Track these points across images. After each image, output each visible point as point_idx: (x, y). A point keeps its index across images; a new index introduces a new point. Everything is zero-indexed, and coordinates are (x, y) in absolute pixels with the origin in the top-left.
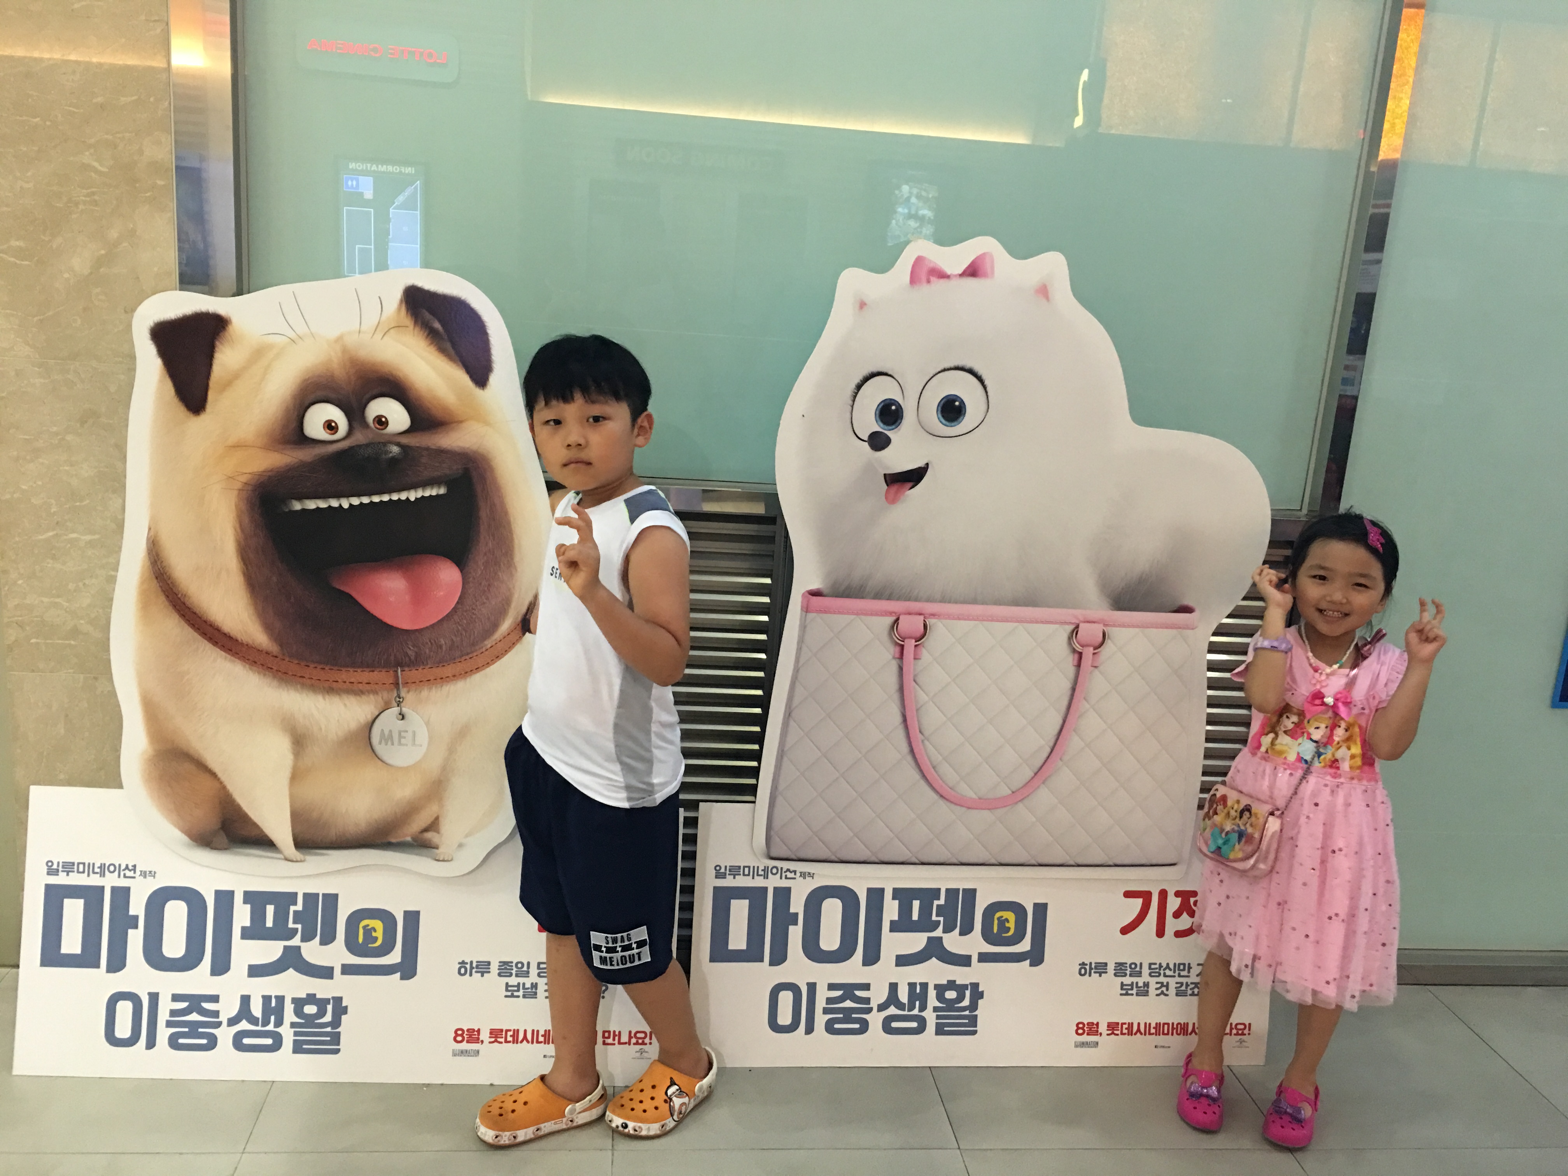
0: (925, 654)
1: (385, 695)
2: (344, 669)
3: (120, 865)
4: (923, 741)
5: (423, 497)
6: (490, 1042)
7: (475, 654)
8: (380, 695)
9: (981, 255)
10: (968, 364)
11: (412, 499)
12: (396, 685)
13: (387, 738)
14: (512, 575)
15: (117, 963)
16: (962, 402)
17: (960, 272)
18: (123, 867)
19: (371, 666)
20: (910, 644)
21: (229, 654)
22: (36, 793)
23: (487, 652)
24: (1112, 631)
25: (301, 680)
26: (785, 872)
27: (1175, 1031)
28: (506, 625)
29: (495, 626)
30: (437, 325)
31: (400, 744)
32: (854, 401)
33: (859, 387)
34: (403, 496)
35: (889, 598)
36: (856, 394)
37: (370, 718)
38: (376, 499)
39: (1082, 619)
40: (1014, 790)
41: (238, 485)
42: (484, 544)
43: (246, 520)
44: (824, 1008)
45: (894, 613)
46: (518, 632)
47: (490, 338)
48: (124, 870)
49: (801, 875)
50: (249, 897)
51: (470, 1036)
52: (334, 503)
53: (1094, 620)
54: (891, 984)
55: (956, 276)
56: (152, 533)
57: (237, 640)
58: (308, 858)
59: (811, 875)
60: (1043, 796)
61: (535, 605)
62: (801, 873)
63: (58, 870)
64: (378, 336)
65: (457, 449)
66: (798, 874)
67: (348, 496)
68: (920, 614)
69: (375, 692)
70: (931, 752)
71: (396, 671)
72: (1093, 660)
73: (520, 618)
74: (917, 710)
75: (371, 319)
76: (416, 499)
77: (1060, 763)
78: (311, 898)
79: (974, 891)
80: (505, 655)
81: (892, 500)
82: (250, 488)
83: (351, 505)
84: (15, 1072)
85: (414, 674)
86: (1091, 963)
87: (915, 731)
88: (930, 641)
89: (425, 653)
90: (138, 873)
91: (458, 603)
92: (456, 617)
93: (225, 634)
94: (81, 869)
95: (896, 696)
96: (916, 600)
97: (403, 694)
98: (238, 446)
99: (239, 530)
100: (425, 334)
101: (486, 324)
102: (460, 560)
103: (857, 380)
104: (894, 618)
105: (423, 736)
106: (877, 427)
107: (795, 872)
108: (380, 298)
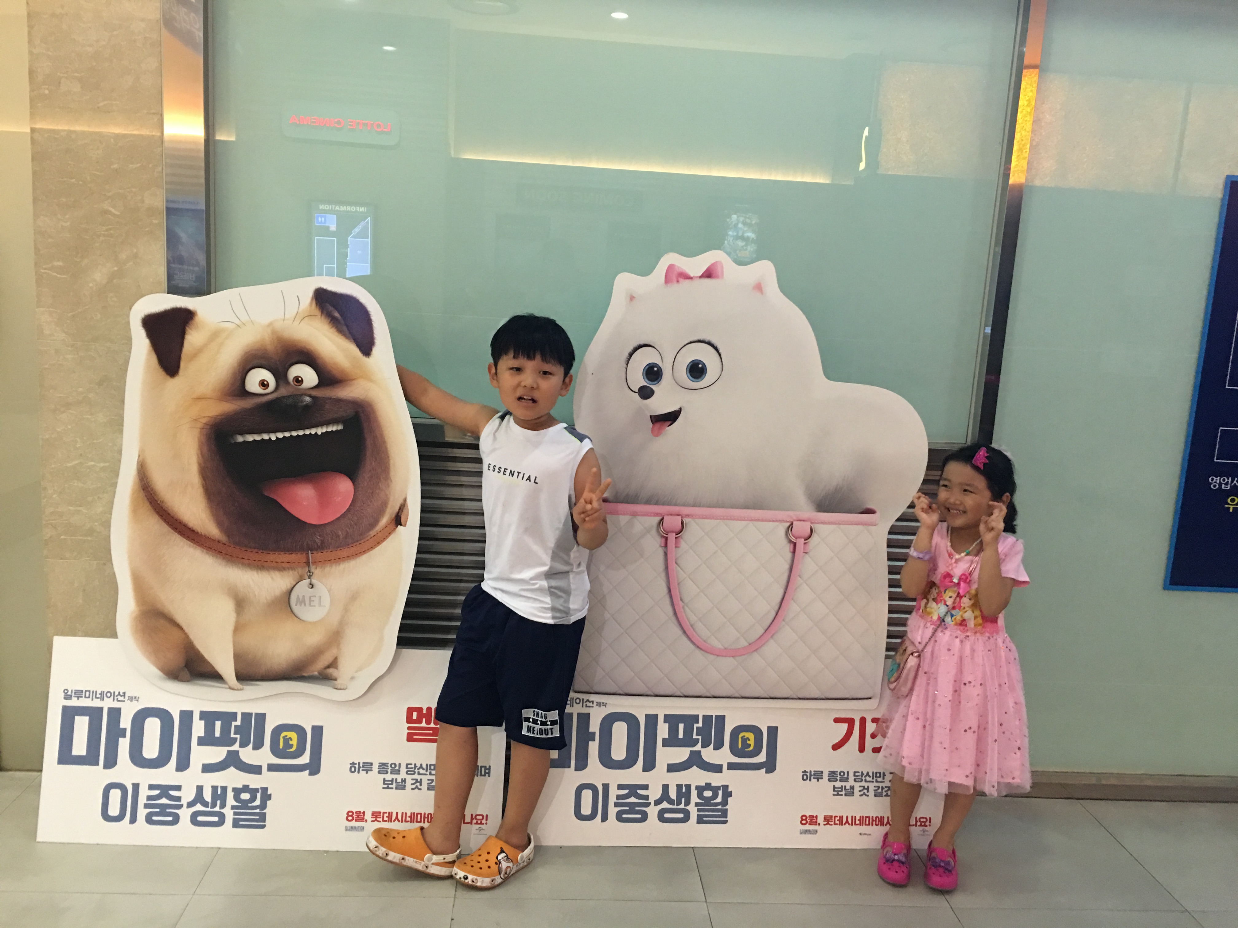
0: (683, 544)
1: (300, 570)
2: (271, 553)
3: (114, 692)
4: (683, 607)
5: (327, 432)
6: (372, 821)
7: (363, 541)
8: (297, 570)
9: (714, 263)
10: (707, 339)
11: (319, 433)
12: (308, 563)
13: (301, 601)
14: (388, 486)
15: (111, 762)
16: (704, 365)
17: (700, 275)
18: (117, 694)
19: (289, 550)
20: (672, 537)
21: (192, 543)
22: (58, 641)
23: (371, 540)
24: (817, 527)
25: (242, 560)
26: (585, 702)
27: (874, 822)
28: (384, 521)
29: (377, 521)
30: (337, 314)
31: (310, 605)
32: (627, 364)
33: (631, 355)
34: (313, 431)
35: (657, 503)
36: (629, 359)
37: (289, 586)
38: (294, 434)
39: (795, 518)
40: (751, 642)
41: (200, 425)
42: (369, 464)
43: (205, 449)
44: (615, 803)
45: (660, 514)
46: (392, 526)
47: (373, 323)
48: (117, 696)
49: (597, 705)
50: (204, 715)
51: (358, 817)
52: (266, 437)
53: (805, 519)
54: (663, 785)
55: (697, 277)
56: (141, 458)
57: (198, 533)
58: (245, 687)
59: (605, 705)
60: (771, 648)
61: (404, 506)
62: (597, 702)
63: (71, 696)
64: (296, 322)
65: (350, 399)
66: (595, 704)
67: (275, 431)
68: (678, 515)
69: (293, 569)
70: (690, 616)
71: (308, 554)
72: (804, 549)
73: (394, 516)
74: (678, 584)
75: (291, 312)
76: (322, 433)
77: (784, 623)
78: (246, 716)
79: (723, 717)
80: (384, 541)
81: (656, 433)
82: (208, 427)
83: (277, 438)
84: (39, 839)
85: (318, 555)
86: (811, 772)
87: (676, 600)
88: (686, 534)
89: (328, 540)
90: (127, 698)
91: (351, 505)
92: (350, 516)
93: (190, 529)
94: (87, 695)
95: (663, 575)
96: (676, 505)
97: (312, 570)
98: (199, 398)
99: (200, 456)
100: (329, 320)
101: (370, 313)
102: (352, 474)
103: (630, 349)
104: (660, 518)
105: (326, 600)
106: (643, 383)
107: (593, 702)
108: (298, 297)
